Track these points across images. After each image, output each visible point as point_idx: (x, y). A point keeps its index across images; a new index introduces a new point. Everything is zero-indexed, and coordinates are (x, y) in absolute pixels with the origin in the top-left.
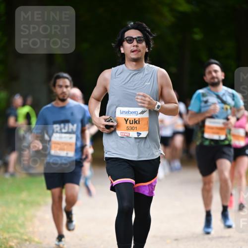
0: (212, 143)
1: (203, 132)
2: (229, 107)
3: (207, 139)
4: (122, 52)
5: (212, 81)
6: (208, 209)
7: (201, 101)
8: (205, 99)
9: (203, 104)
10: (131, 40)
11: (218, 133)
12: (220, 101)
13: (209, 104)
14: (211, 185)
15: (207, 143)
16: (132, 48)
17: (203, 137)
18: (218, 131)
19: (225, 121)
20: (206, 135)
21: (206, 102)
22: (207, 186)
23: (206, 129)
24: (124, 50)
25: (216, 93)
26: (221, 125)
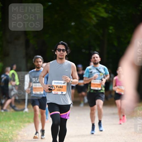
0: (95, 92)
1: (90, 87)
2: (102, 74)
3: (92, 90)
4: (56, 54)
5: (95, 62)
6: (93, 123)
7: (89, 72)
8: (91, 71)
9: (90, 74)
10: (60, 50)
11: (97, 87)
12: (98, 71)
13: (92, 73)
14: (94, 111)
15: (92, 91)
16: (60, 54)
17: (90, 88)
18: (97, 86)
19: (101, 81)
20: (92, 88)
21: (91, 72)
22: (92, 112)
23: (92, 85)
24: (56, 53)
25: (96, 68)
26: (99, 83)
